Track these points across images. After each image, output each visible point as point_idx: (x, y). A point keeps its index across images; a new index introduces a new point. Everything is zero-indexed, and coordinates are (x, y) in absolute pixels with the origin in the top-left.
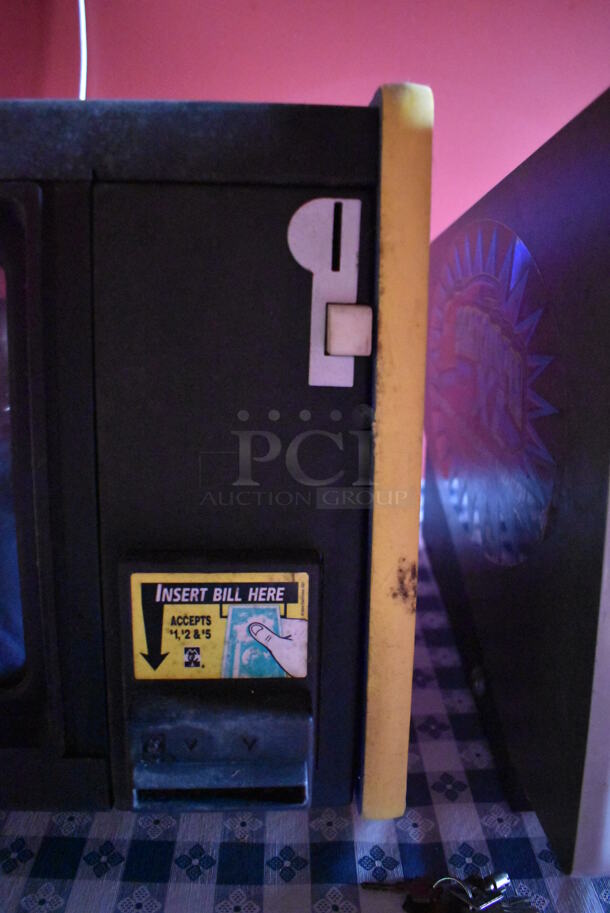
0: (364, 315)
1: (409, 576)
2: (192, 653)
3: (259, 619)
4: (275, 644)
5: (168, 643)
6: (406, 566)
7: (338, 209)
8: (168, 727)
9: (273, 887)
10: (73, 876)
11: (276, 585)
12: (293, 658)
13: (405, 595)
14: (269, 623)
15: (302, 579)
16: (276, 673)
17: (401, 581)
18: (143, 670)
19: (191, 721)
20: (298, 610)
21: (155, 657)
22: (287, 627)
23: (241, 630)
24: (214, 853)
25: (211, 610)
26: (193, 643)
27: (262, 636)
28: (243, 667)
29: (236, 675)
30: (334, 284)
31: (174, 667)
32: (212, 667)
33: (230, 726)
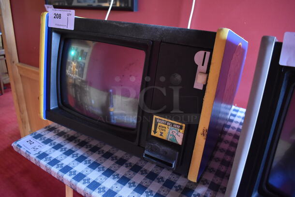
0: (206, 76)
1: (205, 131)
2: (162, 133)
3: (175, 131)
4: (176, 136)
5: (158, 130)
6: (205, 129)
7: (205, 53)
8: (152, 144)
9: (173, 190)
10: (137, 172)
11: (179, 125)
12: (179, 140)
13: (204, 135)
14: (176, 132)
15: (184, 125)
16: (176, 142)
17: (204, 132)
18: (152, 134)
19: (157, 145)
20: (182, 131)
21: (155, 132)
22: (179, 134)
23: (171, 131)
24: (165, 180)
25: (166, 126)
26: (162, 131)
27: (175, 134)
28: (170, 139)
29: (168, 140)
30: (202, 68)
31: (158, 135)
32: (164, 137)
33: (163, 148)
